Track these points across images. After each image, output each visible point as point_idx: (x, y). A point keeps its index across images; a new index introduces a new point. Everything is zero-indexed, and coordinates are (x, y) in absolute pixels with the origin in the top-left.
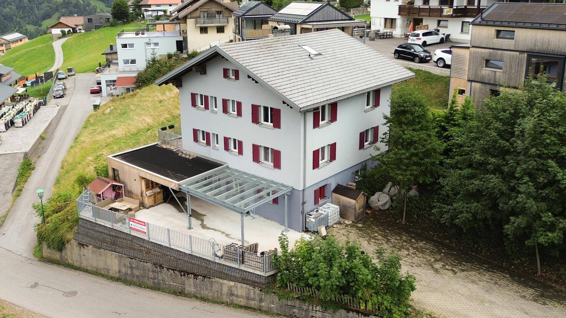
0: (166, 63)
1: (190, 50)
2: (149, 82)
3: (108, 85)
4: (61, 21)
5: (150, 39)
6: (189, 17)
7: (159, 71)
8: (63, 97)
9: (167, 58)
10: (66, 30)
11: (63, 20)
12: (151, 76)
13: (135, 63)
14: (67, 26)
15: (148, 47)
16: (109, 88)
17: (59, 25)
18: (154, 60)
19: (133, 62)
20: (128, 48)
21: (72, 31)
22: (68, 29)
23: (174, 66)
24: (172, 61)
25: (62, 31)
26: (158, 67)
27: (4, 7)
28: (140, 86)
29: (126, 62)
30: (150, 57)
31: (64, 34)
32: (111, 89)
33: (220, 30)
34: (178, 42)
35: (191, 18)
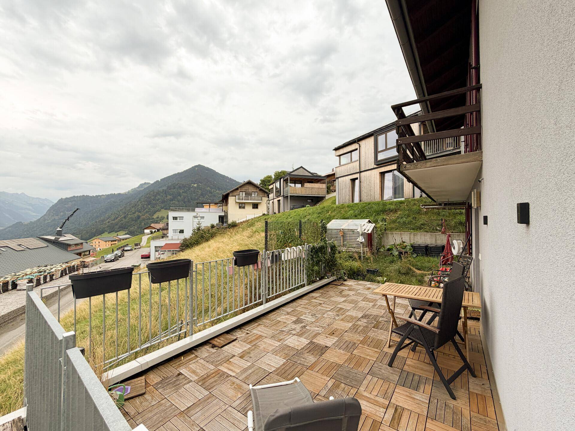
0: (209, 231)
1: (230, 221)
2: (192, 246)
3: (156, 251)
4: (151, 225)
5: (197, 214)
6: (231, 195)
7: (202, 237)
8: (114, 261)
9: (210, 227)
10: (153, 230)
11: (152, 225)
12: (195, 241)
13: (183, 233)
14: (154, 228)
15: (196, 220)
16: (157, 253)
17: (150, 228)
18: (199, 229)
19: (182, 231)
20: (178, 220)
21: (157, 231)
22: (155, 230)
23: (215, 233)
24: (214, 230)
25: (150, 231)
26: (202, 234)
27: (131, 227)
28: (183, 249)
29: (175, 231)
30: (196, 226)
31: (152, 233)
32: (159, 254)
33: (255, 206)
34: (220, 217)
35: (232, 196)
